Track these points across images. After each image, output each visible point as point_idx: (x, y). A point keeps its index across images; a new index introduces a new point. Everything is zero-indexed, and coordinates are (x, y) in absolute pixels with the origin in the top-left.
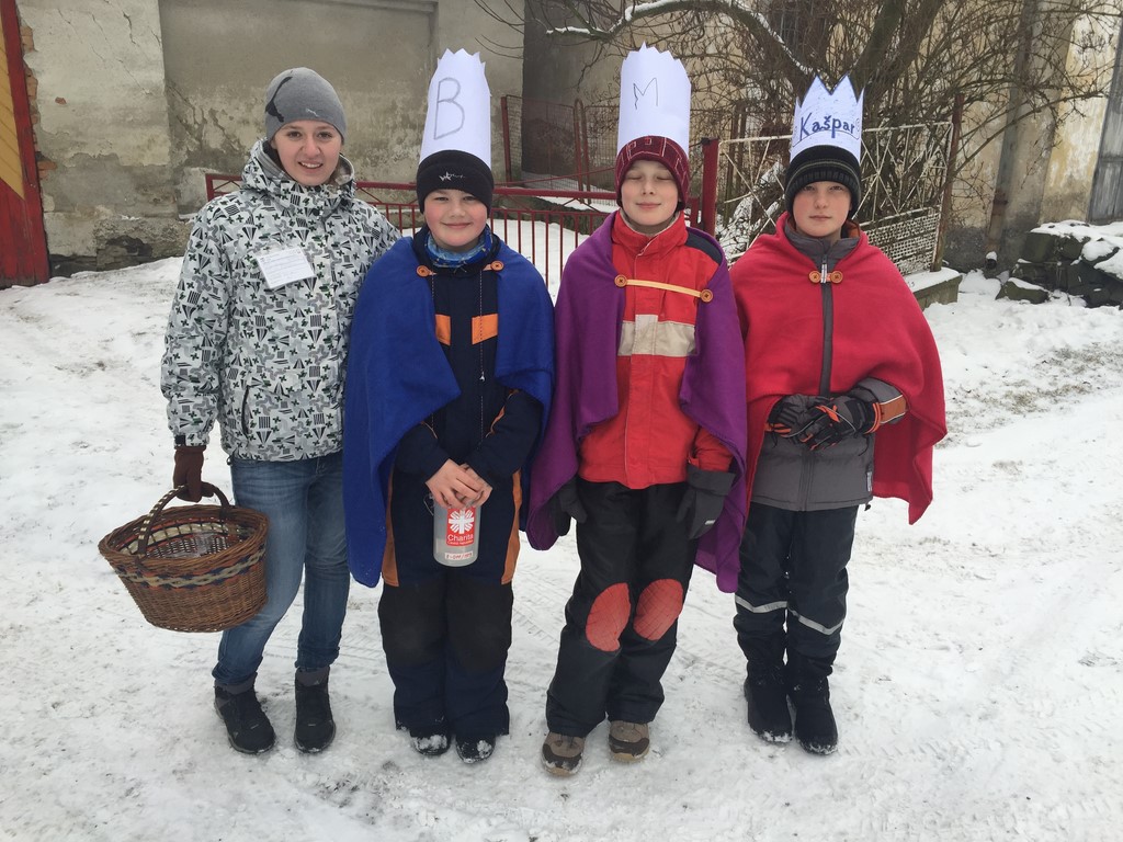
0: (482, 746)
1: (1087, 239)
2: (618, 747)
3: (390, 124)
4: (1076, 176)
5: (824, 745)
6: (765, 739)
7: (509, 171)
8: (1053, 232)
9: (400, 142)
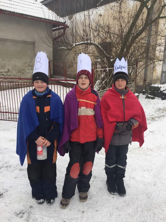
0: (52, 201)
1: (161, 87)
2: (81, 198)
3: (26, 66)
4: (158, 75)
5: (124, 194)
6: (112, 194)
7: (50, 75)
8: (155, 86)
9: (28, 69)
